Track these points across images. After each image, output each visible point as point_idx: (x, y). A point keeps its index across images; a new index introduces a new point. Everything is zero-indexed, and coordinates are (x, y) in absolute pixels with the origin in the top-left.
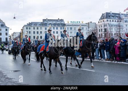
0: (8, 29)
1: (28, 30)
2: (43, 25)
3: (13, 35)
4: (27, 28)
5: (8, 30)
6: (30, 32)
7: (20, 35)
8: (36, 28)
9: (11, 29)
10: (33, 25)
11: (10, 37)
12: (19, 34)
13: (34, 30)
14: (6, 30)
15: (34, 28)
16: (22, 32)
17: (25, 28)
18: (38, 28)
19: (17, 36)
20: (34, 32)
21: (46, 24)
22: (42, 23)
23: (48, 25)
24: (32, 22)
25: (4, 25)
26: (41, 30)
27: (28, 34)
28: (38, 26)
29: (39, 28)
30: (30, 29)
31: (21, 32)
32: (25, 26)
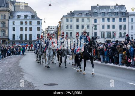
0: (40, 21)
1: (69, 23)
2: (91, 15)
3: (47, 31)
4: (67, 20)
5: (40, 23)
6: (71, 26)
7: (57, 31)
8: (80, 20)
9: (45, 22)
10: (76, 16)
11: (43, 33)
12: (56, 28)
13: (78, 23)
14: (38, 23)
15: (78, 20)
16: (60, 26)
17: (64, 19)
18: (83, 20)
19: (52, 32)
20: (78, 27)
21: (97, 13)
22: (89, 11)
23: (99, 15)
24: (74, 11)
25: (35, 16)
26: (88, 23)
27: (69, 29)
28: (83, 16)
29: (85, 19)
30: (71, 21)
31: (58, 26)
32: (64, 17)
